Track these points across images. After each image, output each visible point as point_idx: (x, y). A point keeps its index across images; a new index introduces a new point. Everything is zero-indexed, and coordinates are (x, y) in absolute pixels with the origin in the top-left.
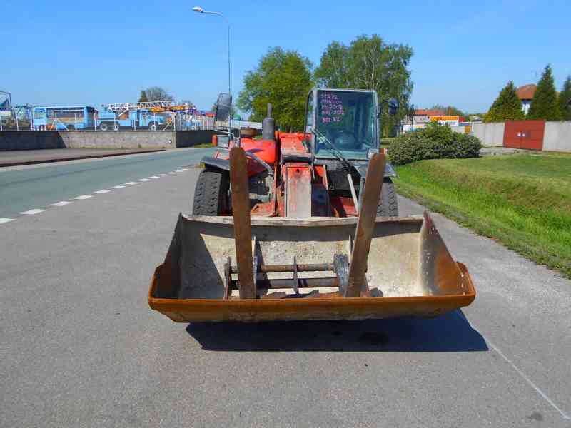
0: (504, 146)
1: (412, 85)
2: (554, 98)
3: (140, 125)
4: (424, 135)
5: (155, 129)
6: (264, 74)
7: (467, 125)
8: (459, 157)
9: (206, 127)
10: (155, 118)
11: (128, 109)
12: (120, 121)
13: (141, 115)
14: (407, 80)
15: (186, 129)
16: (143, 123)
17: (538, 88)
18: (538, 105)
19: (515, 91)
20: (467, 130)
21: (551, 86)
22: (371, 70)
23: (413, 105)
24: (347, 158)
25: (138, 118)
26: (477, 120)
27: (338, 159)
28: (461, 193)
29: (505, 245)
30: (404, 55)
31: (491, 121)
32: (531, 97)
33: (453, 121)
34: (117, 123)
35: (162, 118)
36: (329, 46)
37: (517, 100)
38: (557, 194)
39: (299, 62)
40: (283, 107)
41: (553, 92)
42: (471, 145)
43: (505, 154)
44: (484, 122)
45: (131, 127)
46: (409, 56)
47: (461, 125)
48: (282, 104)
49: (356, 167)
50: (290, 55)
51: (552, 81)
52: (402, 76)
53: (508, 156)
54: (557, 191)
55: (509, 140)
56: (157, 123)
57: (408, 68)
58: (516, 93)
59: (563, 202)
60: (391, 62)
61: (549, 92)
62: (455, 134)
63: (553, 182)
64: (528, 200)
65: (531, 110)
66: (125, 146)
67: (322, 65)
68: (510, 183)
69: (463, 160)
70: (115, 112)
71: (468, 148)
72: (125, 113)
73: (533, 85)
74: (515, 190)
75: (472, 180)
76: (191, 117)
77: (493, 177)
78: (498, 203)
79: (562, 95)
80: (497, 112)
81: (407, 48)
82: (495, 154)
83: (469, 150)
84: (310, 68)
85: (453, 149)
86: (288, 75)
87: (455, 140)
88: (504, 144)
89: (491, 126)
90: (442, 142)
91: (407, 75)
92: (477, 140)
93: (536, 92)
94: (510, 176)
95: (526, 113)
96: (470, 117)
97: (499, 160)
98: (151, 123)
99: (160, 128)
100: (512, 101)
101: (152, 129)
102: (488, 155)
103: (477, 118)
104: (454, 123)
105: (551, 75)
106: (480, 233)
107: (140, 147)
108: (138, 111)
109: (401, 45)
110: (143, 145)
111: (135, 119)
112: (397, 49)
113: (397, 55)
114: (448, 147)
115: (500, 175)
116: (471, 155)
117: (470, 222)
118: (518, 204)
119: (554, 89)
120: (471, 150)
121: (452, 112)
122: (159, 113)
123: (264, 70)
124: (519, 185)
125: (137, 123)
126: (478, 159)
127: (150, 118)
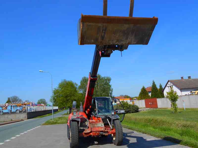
0: (146, 108)
1: (112, 89)
2: (158, 91)
3: (12, 111)
4: (120, 106)
5: (18, 113)
6: (60, 89)
7: (133, 101)
8: (132, 112)
9: (38, 110)
10: (18, 108)
11: (7, 106)
12: (3, 111)
13: (12, 107)
14: (110, 88)
15: (31, 112)
16: (13, 110)
17: (152, 88)
18: (153, 93)
19: (145, 89)
20: (133, 103)
21: (156, 87)
22: (98, 85)
23: (114, 96)
24: (106, 115)
25: (11, 109)
26: (136, 99)
27: (104, 115)
28: (136, 124)
29: (150, 135)
30: (108, 80)
31: (140, 99)
32: (151, 91)
33: (128, 100)
34: (2, 111)
35: (21, 108)
36: (83, 78)
37: (147, 92)
38: (163, 121)
39: (73, 84)
40: (68, 100)
41: (157, 89)
42: (136, 108)
43: (147, 110)
44: (138, 100)
45: (8, 113)
46: (110, 80)
47: (131, 101)
48: (68, 99)
49: (110, 117)
50: (69, 82)
51: (156, 85)
52: (109, 86)
53: (148, 111)
54: (163, 120)
55: (147, 105)
56: (19, 110)
57: (110, 84)
58: (146, 90)
59: (165, 123)
60: (104, 82)
61: (156, 89)
62: (130, 105)
63: (162, 118)
64: (156, 124)
65: (152, 95)
66: (5, 120)
67: (81, 85)
68: (150, 119)
69: (134, 113)
70: (1, 107)
71: (135, 109)
72: (5, 107)
73: (150, 87)
74: (152, 121)
75: (138, 120)
76: (32, 106)
77: (144, 118)
78: (147, 126)
79: (160, 90)
80: (141, 96)
81: (109, 78)
82: (144, 110)
83: (135, 110)
84: (77, 86)
85: (130, 110)
86: (69, 89)
87: (130, 107)
88: (146, 107)
89: (140, 101)
90: (126, 108)
91: (110, 86)
92: (137, 106)
93: (152, 89)
94: (149, 117)
95: (150, 96)
96: (133, 98)
97: (145, 112)
98: (17, 110)
99: (20, 112)
100: (145, 92)
101: (17, 112)
102: (141, 111)
103: (135, 98)
104: (128, 101)
105: (155, 84)
106: (143, 133)
107: (12, 120)
108: (11, 106)
109: (107, 77)
110: (13, 119)
111: (10, 109)
112: (106, 78)
113: (106, 80)
114: (128, 110)
115: (146, 117)
116: (136, 111)
117: (140, 131)
118: (153, 126)
119: (157, 88)
120: (136, 110)
121: (126, 97)
122: (20, 106)
123: (60, 88)
124: (152, 120)
125: (11, 111)
126: (139, 113)
127: (16, 108)
